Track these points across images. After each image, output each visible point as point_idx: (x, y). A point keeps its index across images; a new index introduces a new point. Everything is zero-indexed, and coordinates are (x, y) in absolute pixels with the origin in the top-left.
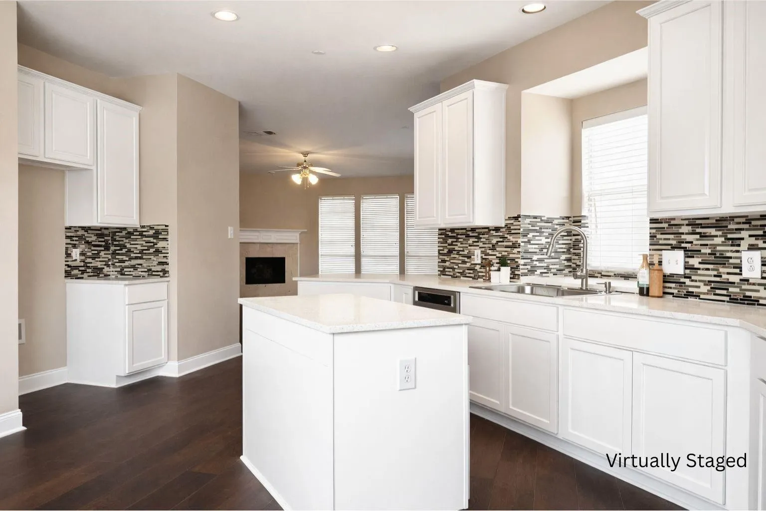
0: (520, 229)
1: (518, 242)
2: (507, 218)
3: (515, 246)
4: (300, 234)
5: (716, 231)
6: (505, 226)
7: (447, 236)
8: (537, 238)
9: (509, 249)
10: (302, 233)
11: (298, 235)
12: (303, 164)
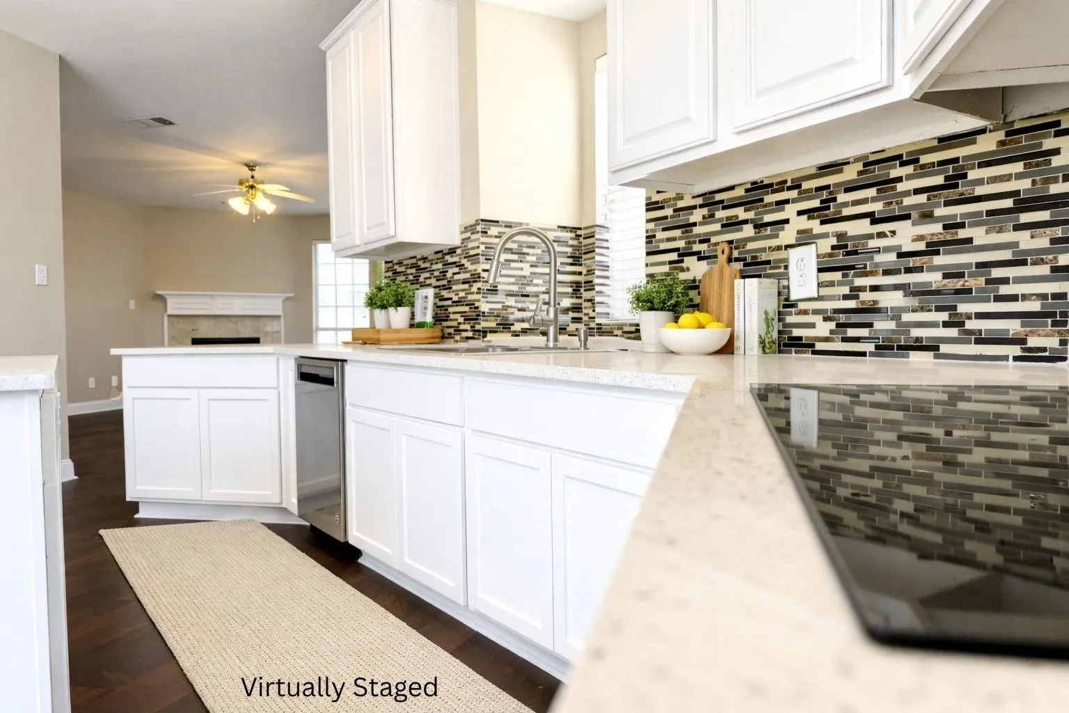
0: (478, 247)
1: (478, 272)
2: (463, 230)
3: (476, 277)
4: (283, 301)
5: (745, 211)
6: (462, 243)
7: (396, 273)
8: (513, 265)
9: (466, 286)
10: (287, 299)
11: (279, 303)
12: (247, 181)
